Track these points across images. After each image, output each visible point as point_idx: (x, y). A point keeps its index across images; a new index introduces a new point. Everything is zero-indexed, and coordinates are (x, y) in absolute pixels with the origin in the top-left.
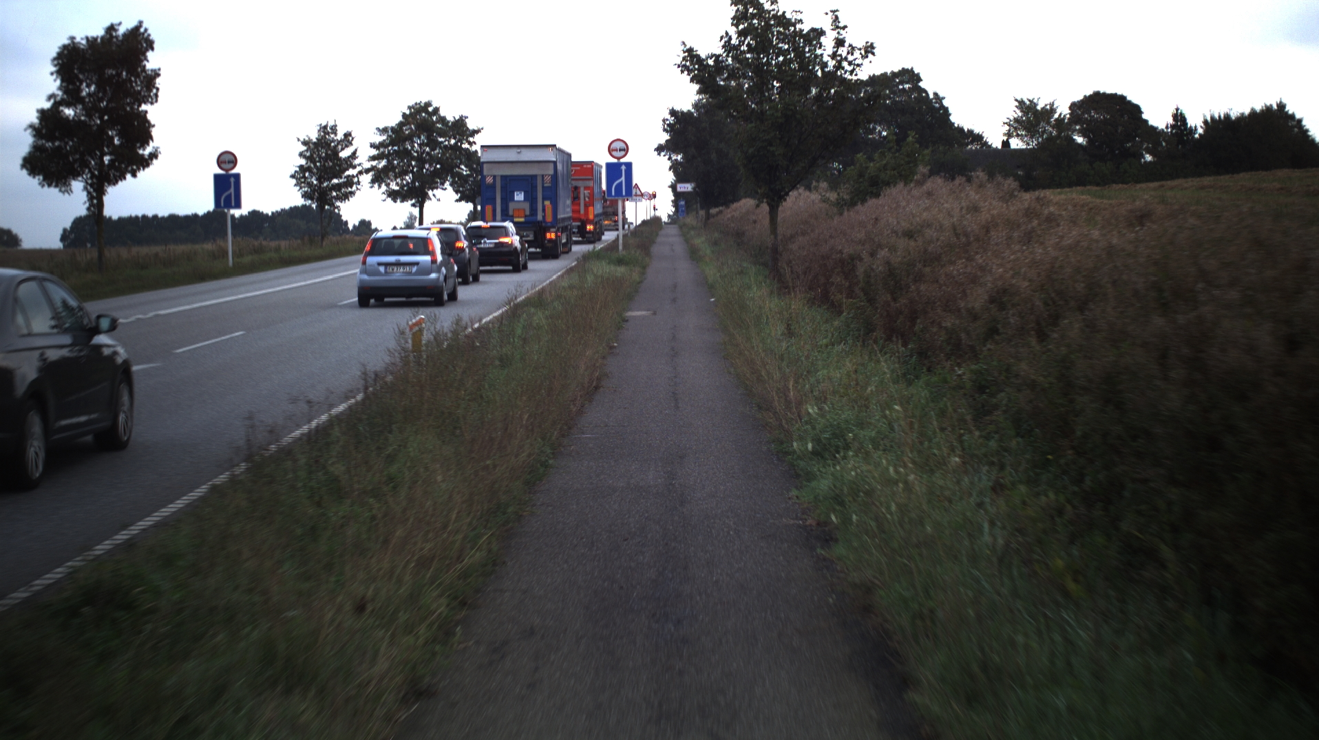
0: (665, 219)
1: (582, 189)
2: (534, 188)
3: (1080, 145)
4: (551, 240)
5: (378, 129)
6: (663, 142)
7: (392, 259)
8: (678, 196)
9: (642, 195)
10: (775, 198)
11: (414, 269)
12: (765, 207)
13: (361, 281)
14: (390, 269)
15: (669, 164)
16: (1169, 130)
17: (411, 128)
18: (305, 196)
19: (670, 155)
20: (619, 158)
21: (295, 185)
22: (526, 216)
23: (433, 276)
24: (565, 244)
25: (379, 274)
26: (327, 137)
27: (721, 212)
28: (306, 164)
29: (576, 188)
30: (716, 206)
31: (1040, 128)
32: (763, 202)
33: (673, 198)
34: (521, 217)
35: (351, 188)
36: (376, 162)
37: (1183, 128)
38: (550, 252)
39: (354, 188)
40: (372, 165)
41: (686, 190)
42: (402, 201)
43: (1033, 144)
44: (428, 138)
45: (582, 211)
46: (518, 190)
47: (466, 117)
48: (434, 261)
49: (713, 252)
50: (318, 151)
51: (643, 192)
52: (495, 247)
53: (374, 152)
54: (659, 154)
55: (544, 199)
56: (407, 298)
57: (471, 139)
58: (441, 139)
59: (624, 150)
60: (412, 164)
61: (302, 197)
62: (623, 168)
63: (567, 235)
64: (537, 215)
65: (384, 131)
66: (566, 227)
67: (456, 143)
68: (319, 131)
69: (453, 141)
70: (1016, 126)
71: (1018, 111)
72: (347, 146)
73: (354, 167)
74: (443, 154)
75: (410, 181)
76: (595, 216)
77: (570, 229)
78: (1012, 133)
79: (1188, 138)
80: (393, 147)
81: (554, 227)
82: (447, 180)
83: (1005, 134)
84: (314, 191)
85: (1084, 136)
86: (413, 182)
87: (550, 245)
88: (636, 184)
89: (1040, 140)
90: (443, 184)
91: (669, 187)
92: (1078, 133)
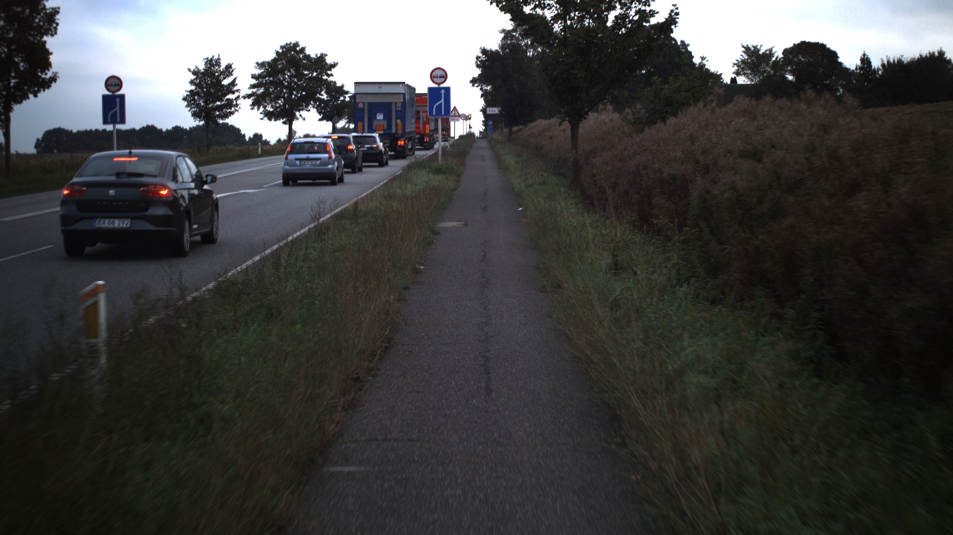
0: (477, 134)
1: (421, 113)
2: (390, 111)
3: (791, 82)
4: (401, 146)
5: (257, 63)
6: (476, 76)
7: (304, 156)
8: (488, 118)
9: (459, 116)
10: (576, 117)
11: (318, 162)
12: (566, 125)
13: (285, 170)
14: (303, 162)
15: (480, 93)
16: (858, 71)
17: (283, 63)
18: (195, 115)
19: (482, 86)
20: (439, 84)
21: (187, 106)
22: (384, 130)
23: (330, 166)
24: (410, 150)
25: (296, 165)
26: (212, 68)
27: (521, 130)
28: (196, 89)
29: (418, 112)
30: (517, 125)
31: (761, 69)
32: (565, 120)
33: (484, 119)
34: (381, 131)
35: (231, 109)
36: (256, 89)
37: (868, 70)
38: (400, 154)
39: (233, 109)
40: (252, 92)
41: (494, 113)
42: (275, 120)
43: (756, 80)
44: (296, 71)
45: (421, 128)
46: (379, 113)
47: (326, 55)
48: (330, 157)
49: (517, 162)
50: (205, 79)
51: (460, 114)
52: (367, 150)
53: (254, 81)
54: (473, 85)
55: (397, 118)
56: (313, 180)
57: (329, 72)
58: (306, 72)
59: (443, 77)
60: (283, 91)
61: (192, 116)
62: (443, 92)
63: (412, 143)
64: (391, 129)
65: (261, 65)
66: (411, 138)
67: (318, 75)
68: (206, 63)
69: (315, 74)
70: (742, 67)
71: (744, 55)
72: (228, 76)
73: (233, 93)
74: (308, 84)
75: (282, 104)
76: (430, 131)
77: (414, 139)
78: (740, 72)
79: (872, 77)
80: (269, 78)
81: (403, 137)
82: (310, 104)
83: (733, 73)
84: (201, 111)
85: (793, 75)
86: (284, 105)
87: (400, 149)
88: (455, 107)
89: (761, 77)
90: (307, 106)
91: (481, 111)
92: (790, 73)
